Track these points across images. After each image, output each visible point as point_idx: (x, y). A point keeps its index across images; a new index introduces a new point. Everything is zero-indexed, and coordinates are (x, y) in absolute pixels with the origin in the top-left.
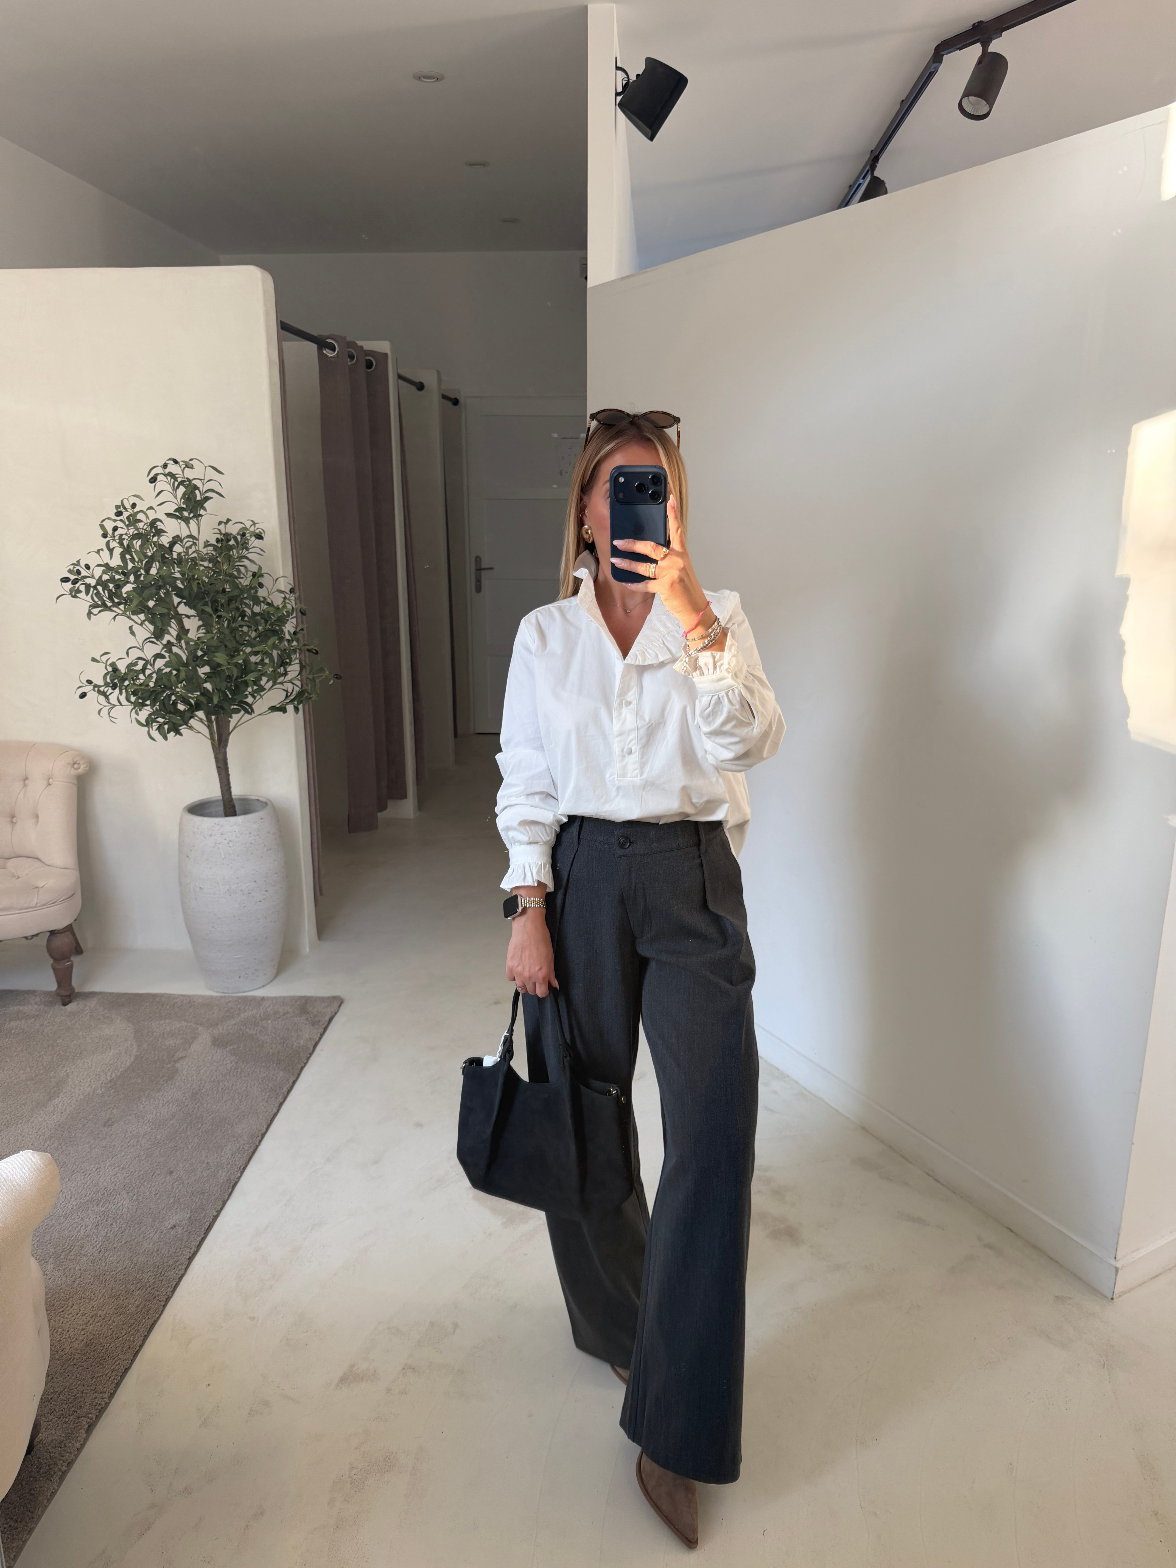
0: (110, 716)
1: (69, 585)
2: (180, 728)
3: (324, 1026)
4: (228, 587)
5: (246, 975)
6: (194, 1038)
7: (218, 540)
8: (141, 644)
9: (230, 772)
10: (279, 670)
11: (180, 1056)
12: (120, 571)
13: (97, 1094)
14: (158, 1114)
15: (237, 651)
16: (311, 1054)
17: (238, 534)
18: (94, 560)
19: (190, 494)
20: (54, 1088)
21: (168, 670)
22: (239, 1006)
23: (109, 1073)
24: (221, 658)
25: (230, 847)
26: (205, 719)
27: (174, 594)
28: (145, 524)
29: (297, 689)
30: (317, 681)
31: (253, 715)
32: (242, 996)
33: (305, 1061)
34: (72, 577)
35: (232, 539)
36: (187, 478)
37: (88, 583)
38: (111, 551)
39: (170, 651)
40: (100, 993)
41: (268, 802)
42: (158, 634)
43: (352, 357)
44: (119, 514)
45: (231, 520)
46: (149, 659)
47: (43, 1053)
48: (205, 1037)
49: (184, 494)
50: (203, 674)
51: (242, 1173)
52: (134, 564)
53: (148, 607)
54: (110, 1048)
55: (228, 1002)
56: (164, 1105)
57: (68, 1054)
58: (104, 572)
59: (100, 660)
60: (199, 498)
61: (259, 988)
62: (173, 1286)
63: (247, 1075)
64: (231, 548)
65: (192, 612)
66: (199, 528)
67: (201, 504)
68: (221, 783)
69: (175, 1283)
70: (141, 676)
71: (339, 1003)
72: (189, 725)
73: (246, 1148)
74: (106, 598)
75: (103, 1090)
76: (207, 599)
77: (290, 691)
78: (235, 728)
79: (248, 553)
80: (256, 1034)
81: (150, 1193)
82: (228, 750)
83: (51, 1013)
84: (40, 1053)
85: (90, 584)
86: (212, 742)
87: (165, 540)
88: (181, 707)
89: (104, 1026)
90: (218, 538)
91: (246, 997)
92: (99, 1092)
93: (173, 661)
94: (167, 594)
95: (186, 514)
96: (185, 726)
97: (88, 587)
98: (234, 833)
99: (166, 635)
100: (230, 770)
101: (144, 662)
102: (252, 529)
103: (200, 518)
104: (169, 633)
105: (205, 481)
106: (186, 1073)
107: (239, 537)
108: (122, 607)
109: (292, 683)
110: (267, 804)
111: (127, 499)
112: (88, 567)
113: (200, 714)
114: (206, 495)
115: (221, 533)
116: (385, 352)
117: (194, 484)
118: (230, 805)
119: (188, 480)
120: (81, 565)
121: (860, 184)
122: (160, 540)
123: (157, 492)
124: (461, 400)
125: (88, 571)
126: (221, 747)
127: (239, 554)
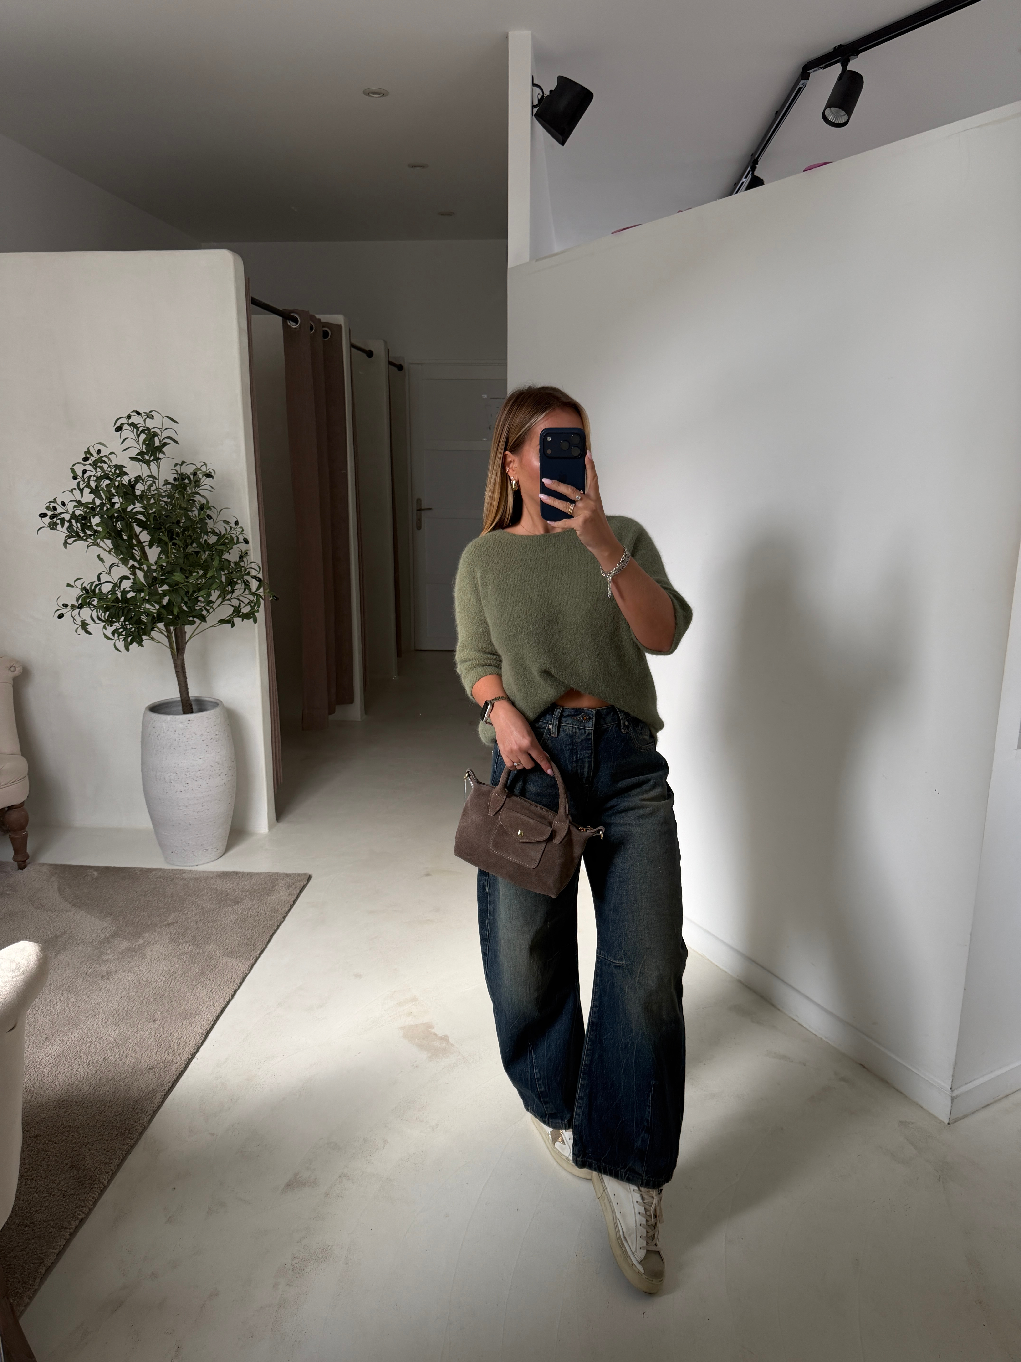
1: (47, 520)
2: (142, 639)
4: (184, 518)
5: (197, 851)
7: (175, 479)
8: (109, 569)
10: (227, 588)
12: (90, 506)
15: (191, 574)
17: (192, 473)
18: (67, 498)
19: (150, 440)
24: (177, 577)
26: (165, 630)
27: (136, 524)
31: (207, 625)
34: (50, 513)
35: (187, 479)
38: (82, 490)
39: (134, 574)
41: (218, 701)
42: (123, 560)
43: (312, 328)
44: (87, 459)
45: (186, 462)
46: (116, 581)
49: (144, 441)
52: (102, 501)
58: (76, 507)
60: (157, 443)
64: (186, 486)
65: (151, 540)
67: (160, 449)
68: (179, 685)
71: (307, 879)
72: (150, 635)
74: (79, 530)
76: (163, 530)
78: (190, 638)
79: (200, 490)
82: (185, 658)
85: (65, 518)
86: (171, 651)
87: (128, 480)
96: (146, 637)
97: (63, 521)
99: (130, 560)
100: (187, 674)
102: (204, 469)
103: (160, 460)
104: (133, 558)
105: (163, 430)
107: (192, 477)
108: (93, 537)
109: (238, 599)
110: (218, 704)
111: (93, 446)
112: (63, 504)
113: (161, 625)
114: (163, 442)
115: (177, 473)
116: (339, 324)
117: (152, 432)
118: (187, 705)
119: (148, 429)
120: (58, 502)
121: (743, 183)
122: (122, 479)
123: (122, 440)
124: (405, 366)
125: (63, 507)
126: (179, 655)
127: (192, 490)
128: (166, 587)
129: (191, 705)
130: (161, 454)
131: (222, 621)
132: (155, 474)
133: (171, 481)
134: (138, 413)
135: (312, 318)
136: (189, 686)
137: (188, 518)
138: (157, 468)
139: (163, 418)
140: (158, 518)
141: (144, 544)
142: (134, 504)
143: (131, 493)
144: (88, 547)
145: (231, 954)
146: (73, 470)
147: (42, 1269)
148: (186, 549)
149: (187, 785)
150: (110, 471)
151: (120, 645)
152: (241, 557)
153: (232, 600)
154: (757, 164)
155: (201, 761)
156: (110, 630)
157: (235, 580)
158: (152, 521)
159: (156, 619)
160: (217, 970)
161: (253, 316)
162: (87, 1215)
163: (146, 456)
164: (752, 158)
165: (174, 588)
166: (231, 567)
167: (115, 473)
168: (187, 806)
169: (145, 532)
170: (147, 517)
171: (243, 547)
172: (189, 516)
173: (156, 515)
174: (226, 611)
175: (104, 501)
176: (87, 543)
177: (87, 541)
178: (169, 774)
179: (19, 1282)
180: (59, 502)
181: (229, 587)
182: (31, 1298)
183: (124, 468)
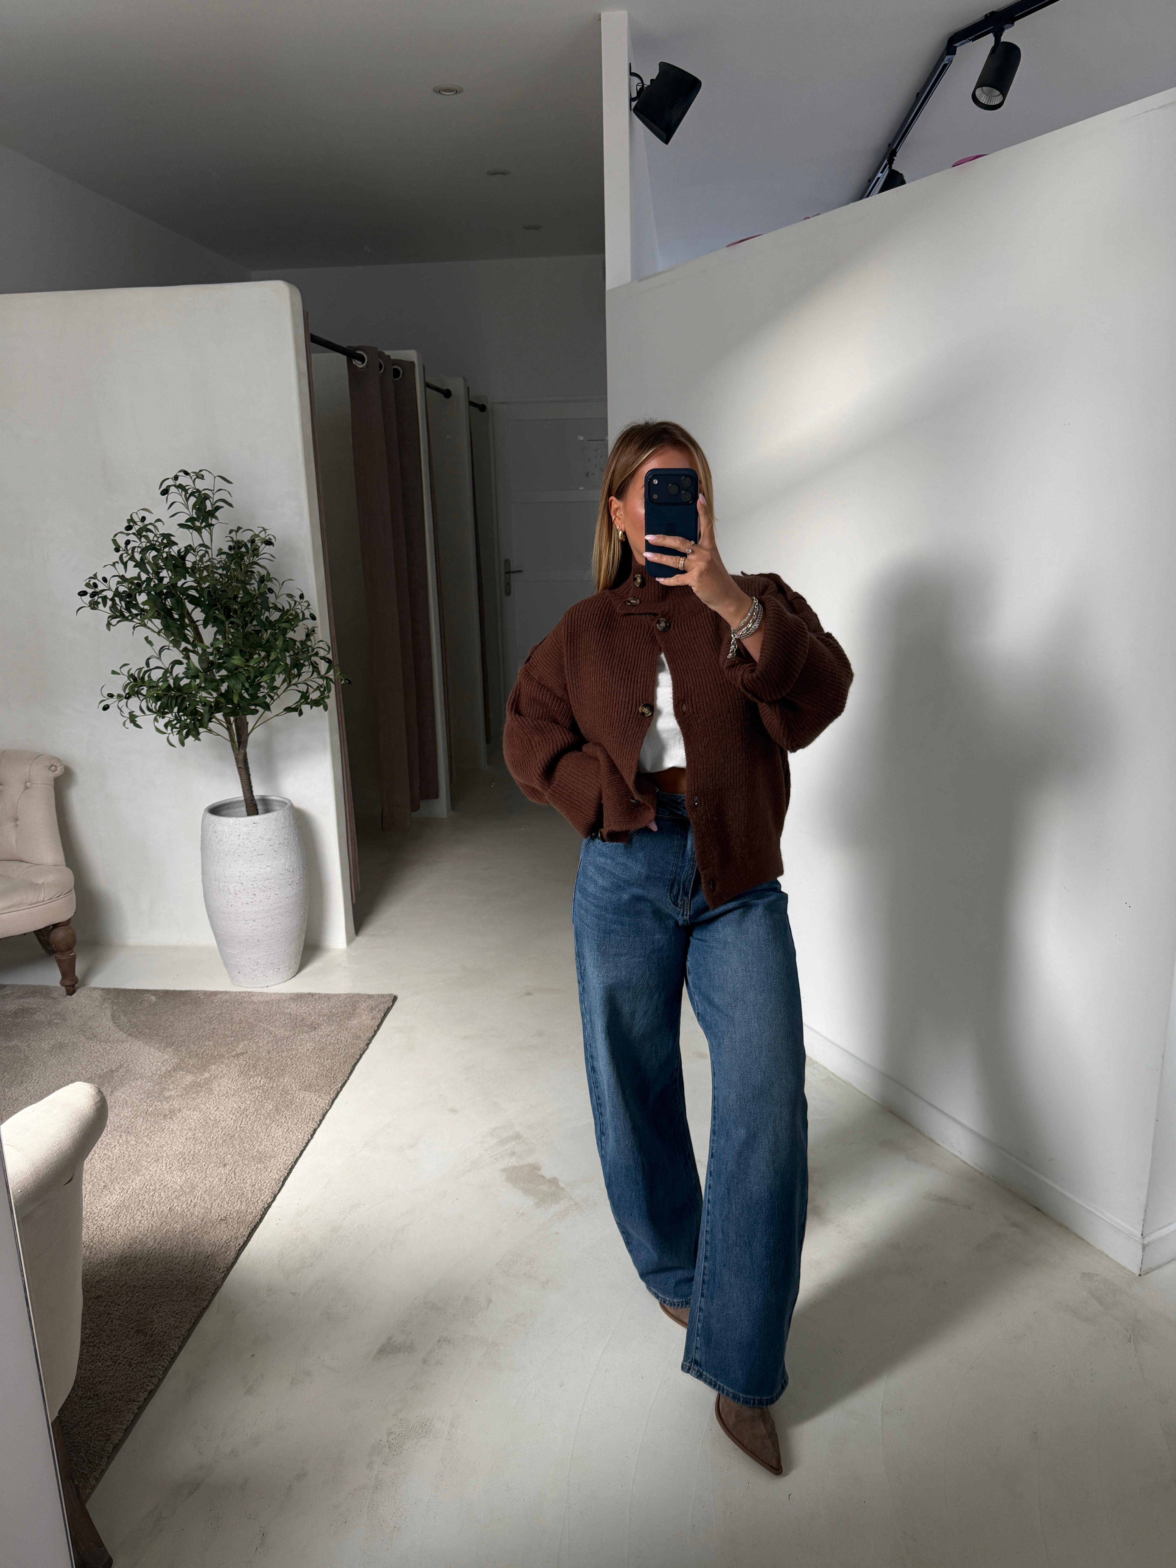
1: (87, 598)
2: (199, 732)
4: (241, 592)
5: (268, 970)
8: (159, 653)
9: (251, 772)
12: (134, 582)
17: (249, 541)
18: (109, 573)
19: (201, 504)
24: (236, 661)
26: (224, 722)
27: (187, 601)
28: (156, 535)
31: (272, 714)
34: (90, 590)
35: (244, 547)
36: (198, 489)
38: (125, 564)
39: (188, 658)
42: (175, 642)
43: (380, 367)
44: (130, 528)
45: (241, 528)
49: (195, 504)
52: (148, 575)
58: (119, 583)
60: (210, 508)
64: (243, 555)
66: (211, 536)
67: (212, 514)
68: (242, 782)
71: (393, 1001)
72: (207, 727)
74: (124, 609)
78: (253, 729)
79: (259, 559)
85: (107, 596)
86: (232, 744)
87: (177, 551)
90: (230, 546)
95: (198, 524)
96: (203, 729)
97: (105, 599)
99: (182, 642)
102: (263, 536)
103: (212, 527)
104: (186, 640)
105: (215, 491)
107: (249, 545)
108: (139, 617)
109: (306, 684)
110: (286, 804)
111: (137, 513)
112: (105, 580)
113: (219, 716)
114: (216, 505)
115: (233, 541)
116: (412, 360)
117: (204, 494)
118: (252, 805)
119: (198, 491)
120: (98, 578)
121: (879, 178)
122: (171, 550)
123: (169, 504)
124: (489, 407)
125: (105, 584)
126: (241, 748)
127: (249, 560)
128: (223, 672)
129: (255, 805)
130: (213, 519)
131: (289, 710)
132: (208, 543)
133: (226, 550)
134: (186, 473)
135: (381, 355)
136: (253, 784)
137: (247, 592)
138: (209, 536)
139: (215, 477)
140: (212, 593)
141: (198, 623)
142: (185, 579)
143: (181, 565)
144: (134, 628)
145: (309, 1088)
146: (114, 541)
147: (109, 1447)
148: (246, 627)
149: (253, 896)
150: (157, 541)
151: (175, 739)
152: (308, 635)
153: (298, 685)
154: (895, 156)
155: (269, 869)
156: (162, 722)
157: (302, 661)
158: (206, 598)
159: (214, 709)
160: (293, 1106)
161: (313, 356)
162: (157, 1386)
163: (196, 522)
164: (888, 150)
165: (234, 673)
166: (296, 647)
167: (162, 543)
168: (254, 921)
169: (199, 609)
170: (201, 593)
171: (310, 623)
172: (248, 590)
173: (210, 589)
174: (292, 697)
175: (151, 575)
176: (132, 624)
177: (133, 622)
178: (234, 885)
179: (84, 1461)
180: (100, 577)
181: (295, 670)
182: (98, 1480)
183: (172, 538)
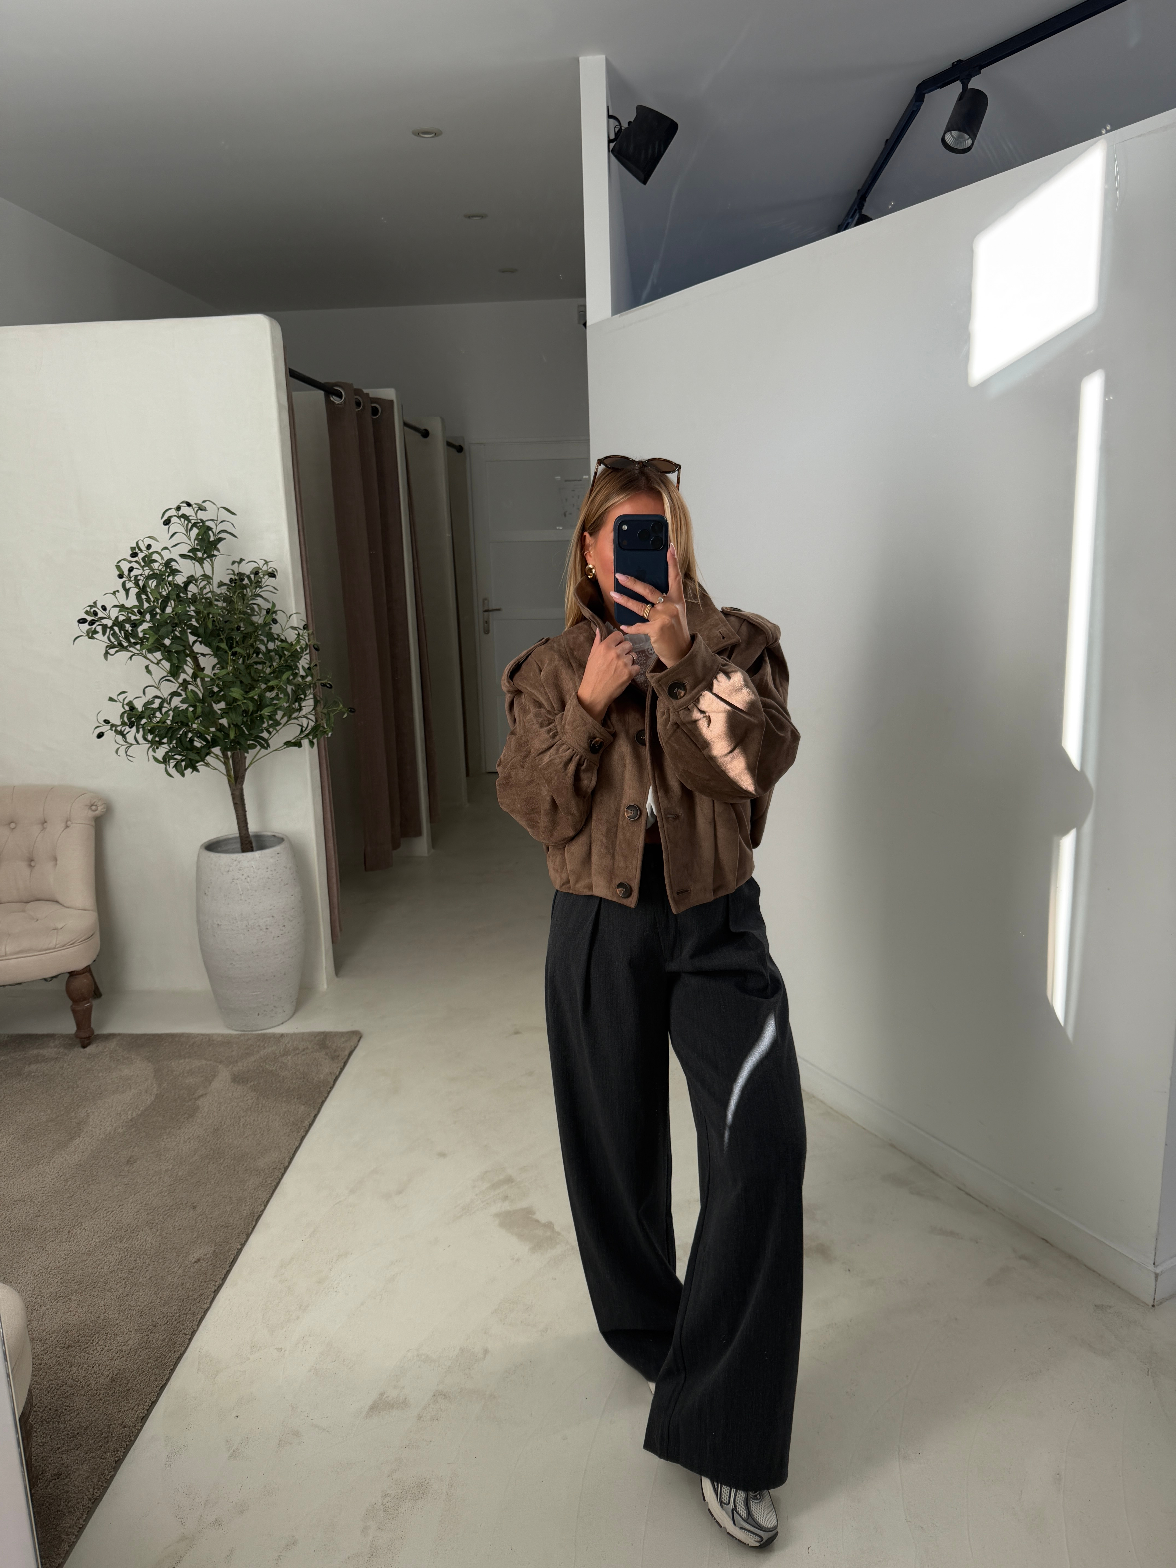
0: (127, 755)
1: (85, 627)
2: (197, 765)
3: (344, 1060)
4: (242, 625)
5: (265, 1013)
6: (215, 1076)
7: (231, 580)
8: (157, 684)
9: (247, 809)
10: (294, 706)
11: (200, 1094)
12: (136, 610)
13: (118, 1133)
14: (180, 1151)
15: (252, 688)
16: (332, 1088)
17: (251, 573)
18: (110, 601)
19: (203, 535)
20: (74, 1128)
21: (184, 706)
22: (258, 1043)
23: (130, 1112)
24: (236, 692)
25: (248, 882)
26: (222, 756)
27: (190, 633)
28: (161, 564)
29: (312, 724)
30: (332, 715)
31: (269, 750)
32: (261, 1034)
33: (326, 1095)
34: (89, 618)
35: (246, 579)
36: (201, 520)
37: (105, 623)
38: (127, 591)
39: (185, 689)
40: (119, 1035)
41: (284, 837)
42: (175, 672)
43: (358, 404)
44: (134, 555)
45: (244, 560)
46: (166, 697)
47: (62, 1094)
48: (224, 1074)
49: (198, 535)
50: (219, 709)
51: (265, 1206)
52: (150, 604)
53: (164, 645)
54: (130, 1088)
55: (248, 1040)
56: (185, 1142)
57: (88, 1095)
58: (119, 612)
59: (116, 699)
60: (212, 539)
61: (278, 1025)
62: (198, 1319)
63: (268, 1109)
64: (245, 587)
65: (206, 650)
66: (213, 568)
67: (214, 545)
68: (238, 819)
69: (200, 1316)
70: (158, 714)
71: (358, 1038)
72: (206, 761)
73: (269, 1182)
74: (123, 638)
75: (124, 1129)
76: (222, 637)
77: (305, 725)
78: (251, 764)
79: (260, 592)
80: (276, 1070)
81: (174, 1228)
82: (244, 786)
83: (70, 1056)
84: (60, 1094)
85: (106, 625)
86: (228, 779)
87: (180, 580)
88: (198, 744)
89: (124, 1066)
90: (231, 578)
91: (264, 1035)
92: (121, 1130)
93: (190, 697)
94: (183, 632)
95: (200, 554)
96: (202, 763)
97: (105, 627)
98: (252, 869)
99: (182, 674)
100: (246, 806)
101: (160, 700)
102: (265, 568)
103: (214, 558)
104: (184, 672)
105: (218, 522)
106: (207, 1110)
107: (252, 576)
108: (138, 647)
109: (307, 718)
110: (282, 839)
111: (142, 541)
112: (104, 608)
113: (217, 750)
114: (219, 536)
115: (234, 573)
116: (390, 399)
117: (206, 525)
118: (246, 843)
120: (98, 606)
121: (849, 223)
122: (174, 579)
123: (171, 535)
124: (465, 447)
125: (105, 612)
126: (237, 784)
127: (253, 593)
128: (222, 705)
129: (251, 843)
130: (215, 550)
131: (288, 744)
132: (209, 573)
133: (227, 582)
134: (189, 505)
135: (358, 392)
136: (249, 820)
138: (211, 567)
139: (218, 509)
141: (198, 655)
144: (133, 657)
146: (118, 568)
148: (248, 659)
150: (160, 570)
154: (866, 199)
156: (160, 753)
157: (302, 696)
159: (211, 744)
161: (294, 392)
163: (198, 553)
164: (859, 195)
165: (233, 706)
167: (165, 571)
169: (201, 641)
172: (252, 621)
174: (292, 732)
176: (131, 654)
177: (132, 651)
